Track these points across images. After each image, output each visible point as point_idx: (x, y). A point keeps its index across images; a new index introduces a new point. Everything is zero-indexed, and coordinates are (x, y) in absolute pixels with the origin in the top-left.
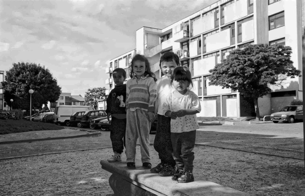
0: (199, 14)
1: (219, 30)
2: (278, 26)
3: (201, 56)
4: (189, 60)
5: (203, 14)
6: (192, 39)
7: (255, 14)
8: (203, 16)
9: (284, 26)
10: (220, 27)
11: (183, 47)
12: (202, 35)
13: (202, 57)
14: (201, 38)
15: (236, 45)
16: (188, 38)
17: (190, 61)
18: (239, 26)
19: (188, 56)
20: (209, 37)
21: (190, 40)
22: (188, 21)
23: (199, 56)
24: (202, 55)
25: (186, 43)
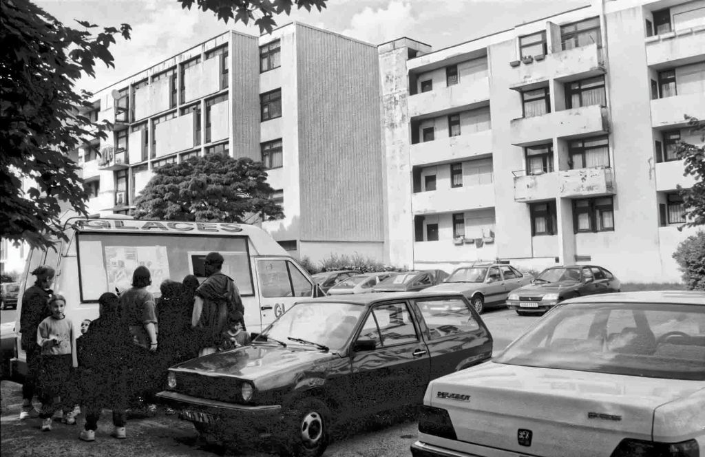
0: (146, 77)
1: (177, 114)
2: (275, 116)
3: (147, 164)
4: (126, 169)
5: (153, 77)
6: (133, 127)
7: (230, 89)
8: (153, 81)
9: (281, 116)
10: (178, 107)
11: (120, 140)
12: (149, 119)
13: (149, 165)
14: (149, 125)
15: (203, 145)
16: (125, 124)
17: (130, 171)
18: (208, 110)
19: (127, 161)
20: (161, 126)
21: (130, 129)
22: (127, 88)
23: (144, 162)
24: (149, 161)
25: (124, 134)
